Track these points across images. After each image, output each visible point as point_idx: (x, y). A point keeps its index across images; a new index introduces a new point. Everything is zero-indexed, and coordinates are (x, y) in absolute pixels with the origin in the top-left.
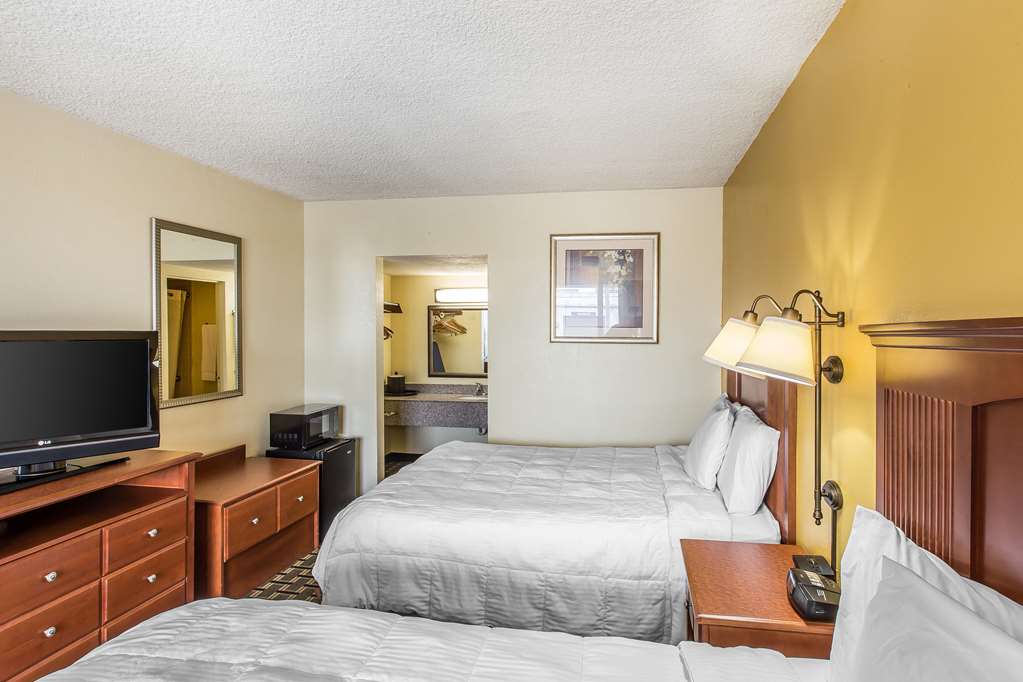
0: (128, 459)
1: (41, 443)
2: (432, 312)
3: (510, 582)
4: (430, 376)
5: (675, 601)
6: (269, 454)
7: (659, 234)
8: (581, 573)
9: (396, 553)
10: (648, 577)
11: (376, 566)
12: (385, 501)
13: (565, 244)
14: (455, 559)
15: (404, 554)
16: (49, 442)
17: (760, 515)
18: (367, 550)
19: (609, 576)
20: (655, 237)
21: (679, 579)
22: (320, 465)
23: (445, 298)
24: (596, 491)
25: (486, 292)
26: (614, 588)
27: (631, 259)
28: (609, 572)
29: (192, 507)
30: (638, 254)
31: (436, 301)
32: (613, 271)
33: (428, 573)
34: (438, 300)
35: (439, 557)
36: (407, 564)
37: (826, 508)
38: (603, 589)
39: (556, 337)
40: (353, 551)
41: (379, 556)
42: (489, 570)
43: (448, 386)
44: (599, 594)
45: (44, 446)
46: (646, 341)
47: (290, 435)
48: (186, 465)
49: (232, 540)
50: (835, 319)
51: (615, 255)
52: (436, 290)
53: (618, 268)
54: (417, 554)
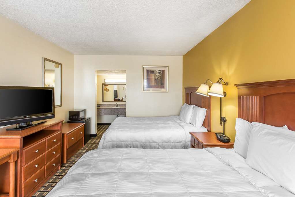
0: (46, 121)
1: (27, 117)
2: (104, 85)
3: (150, 146)
4: (103, 102)
5: (188, 146)
6: (68, 122)
7: (168, 66)
8: (166, 142)
9: (122, 141)
10: (181, 142)
11: (116, 145)
12: (116, 129)
13: (146, 68)
14: (136, 141)
15: (124, 141)
16: (29, 117)
17: (202, 128)
18: (114, 141)
19: (173, 142)
20: (167, 67)
21: (188, 142)
22: (85, 124)
23: (107, 82)
24: (164, 125)
25: (125, 80)
26: (174, 145)
27: (162, 72)
28: (173, 141)
29: (61, 134)
30: (163, 71)
31: (105, 82)
32: (157, 75)
33: (129, 145)
34: (106, 82)
35: (132, 141)
36: (124, 144)
37: (222, 123)
38: (171, 145)
39: (143, 91)
40: (110, 142)
41: (117, 142)
42: (145, 143)
43: (108, 104)
44: (170, 146)
45: (28, 118)
46: (165, 92)
47: (75, 117)
48: (60, 123)
49: (68, 144)
50: (226, 84)
51: (158, 71)
52: (105, 79)
53: (159, 74)
54: (127, 141)
